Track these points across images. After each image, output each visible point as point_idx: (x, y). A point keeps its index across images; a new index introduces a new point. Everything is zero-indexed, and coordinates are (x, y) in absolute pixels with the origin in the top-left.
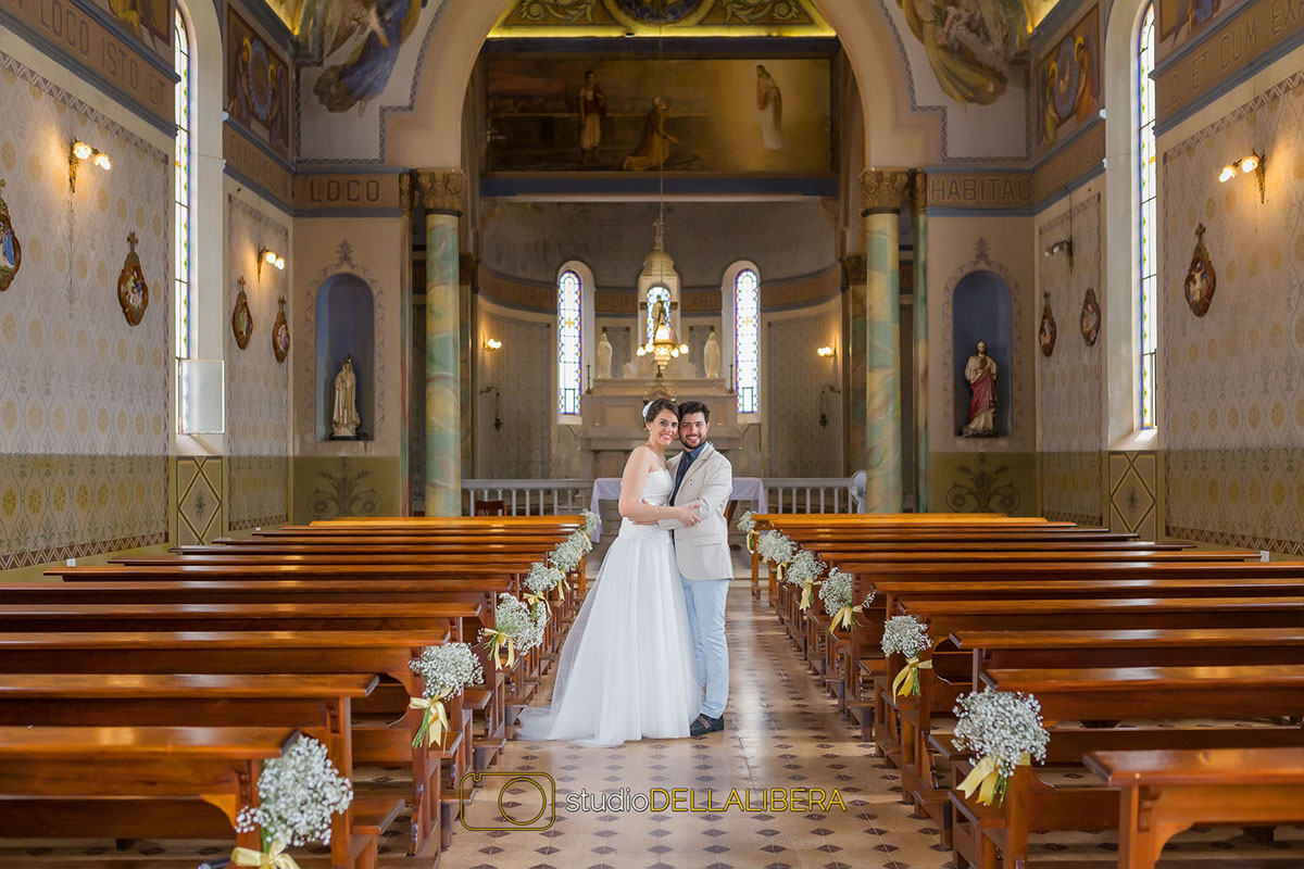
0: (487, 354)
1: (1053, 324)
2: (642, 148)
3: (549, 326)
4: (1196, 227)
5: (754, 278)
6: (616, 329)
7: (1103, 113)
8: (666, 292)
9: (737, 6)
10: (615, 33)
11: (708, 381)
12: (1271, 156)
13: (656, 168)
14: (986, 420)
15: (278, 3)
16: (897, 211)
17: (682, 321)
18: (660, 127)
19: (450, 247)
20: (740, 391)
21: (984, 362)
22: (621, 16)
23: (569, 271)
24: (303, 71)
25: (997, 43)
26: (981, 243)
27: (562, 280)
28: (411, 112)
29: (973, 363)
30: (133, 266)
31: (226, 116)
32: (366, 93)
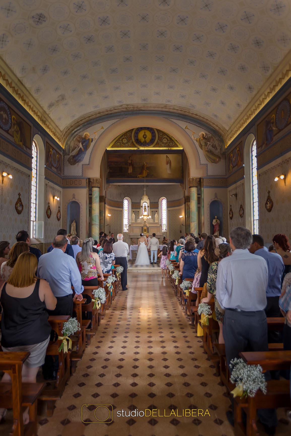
0: (108, 217)
1: (232, 212)
2: (141, 173)
3: (121, 211)
4: (268, 191)
5: (166, 201)
6: (136, 212)
7: (244, 165)
8: (147, 204)
9: (161, 143)
10: (135, 149)
11: (156, 223)
12: (287, 175)
13: (144, 177)
14: (217, 234)
15: (59, 142)
16: (197, 187)
17: (150, 210)
18: (145, 169)
19: (97, 195)
20: (163, 225)
21: (217, 221)
22: (137, 145)
23: (126, 199)
24: (65, 156)
25: (219, 150)
26: (216, 194)
27: (124, 201)
28: (89, 166)
29: (214, 221)
30: (19, 200)
31: (45, 166)
32: (79, 161)
